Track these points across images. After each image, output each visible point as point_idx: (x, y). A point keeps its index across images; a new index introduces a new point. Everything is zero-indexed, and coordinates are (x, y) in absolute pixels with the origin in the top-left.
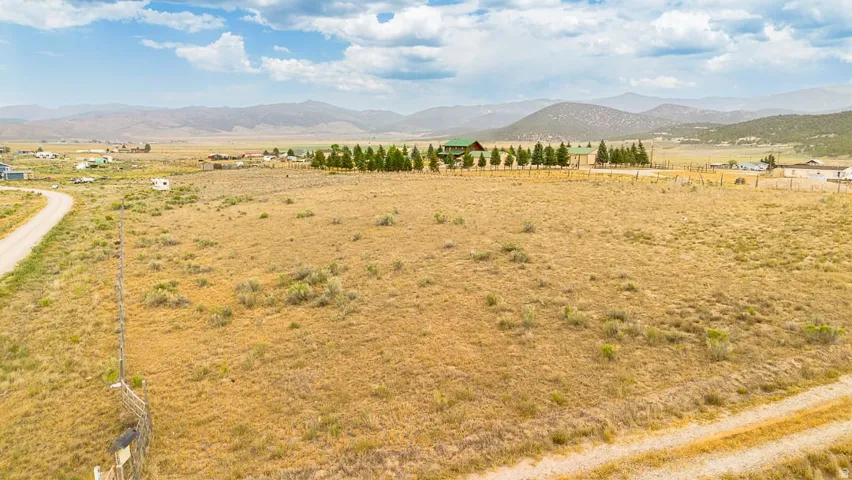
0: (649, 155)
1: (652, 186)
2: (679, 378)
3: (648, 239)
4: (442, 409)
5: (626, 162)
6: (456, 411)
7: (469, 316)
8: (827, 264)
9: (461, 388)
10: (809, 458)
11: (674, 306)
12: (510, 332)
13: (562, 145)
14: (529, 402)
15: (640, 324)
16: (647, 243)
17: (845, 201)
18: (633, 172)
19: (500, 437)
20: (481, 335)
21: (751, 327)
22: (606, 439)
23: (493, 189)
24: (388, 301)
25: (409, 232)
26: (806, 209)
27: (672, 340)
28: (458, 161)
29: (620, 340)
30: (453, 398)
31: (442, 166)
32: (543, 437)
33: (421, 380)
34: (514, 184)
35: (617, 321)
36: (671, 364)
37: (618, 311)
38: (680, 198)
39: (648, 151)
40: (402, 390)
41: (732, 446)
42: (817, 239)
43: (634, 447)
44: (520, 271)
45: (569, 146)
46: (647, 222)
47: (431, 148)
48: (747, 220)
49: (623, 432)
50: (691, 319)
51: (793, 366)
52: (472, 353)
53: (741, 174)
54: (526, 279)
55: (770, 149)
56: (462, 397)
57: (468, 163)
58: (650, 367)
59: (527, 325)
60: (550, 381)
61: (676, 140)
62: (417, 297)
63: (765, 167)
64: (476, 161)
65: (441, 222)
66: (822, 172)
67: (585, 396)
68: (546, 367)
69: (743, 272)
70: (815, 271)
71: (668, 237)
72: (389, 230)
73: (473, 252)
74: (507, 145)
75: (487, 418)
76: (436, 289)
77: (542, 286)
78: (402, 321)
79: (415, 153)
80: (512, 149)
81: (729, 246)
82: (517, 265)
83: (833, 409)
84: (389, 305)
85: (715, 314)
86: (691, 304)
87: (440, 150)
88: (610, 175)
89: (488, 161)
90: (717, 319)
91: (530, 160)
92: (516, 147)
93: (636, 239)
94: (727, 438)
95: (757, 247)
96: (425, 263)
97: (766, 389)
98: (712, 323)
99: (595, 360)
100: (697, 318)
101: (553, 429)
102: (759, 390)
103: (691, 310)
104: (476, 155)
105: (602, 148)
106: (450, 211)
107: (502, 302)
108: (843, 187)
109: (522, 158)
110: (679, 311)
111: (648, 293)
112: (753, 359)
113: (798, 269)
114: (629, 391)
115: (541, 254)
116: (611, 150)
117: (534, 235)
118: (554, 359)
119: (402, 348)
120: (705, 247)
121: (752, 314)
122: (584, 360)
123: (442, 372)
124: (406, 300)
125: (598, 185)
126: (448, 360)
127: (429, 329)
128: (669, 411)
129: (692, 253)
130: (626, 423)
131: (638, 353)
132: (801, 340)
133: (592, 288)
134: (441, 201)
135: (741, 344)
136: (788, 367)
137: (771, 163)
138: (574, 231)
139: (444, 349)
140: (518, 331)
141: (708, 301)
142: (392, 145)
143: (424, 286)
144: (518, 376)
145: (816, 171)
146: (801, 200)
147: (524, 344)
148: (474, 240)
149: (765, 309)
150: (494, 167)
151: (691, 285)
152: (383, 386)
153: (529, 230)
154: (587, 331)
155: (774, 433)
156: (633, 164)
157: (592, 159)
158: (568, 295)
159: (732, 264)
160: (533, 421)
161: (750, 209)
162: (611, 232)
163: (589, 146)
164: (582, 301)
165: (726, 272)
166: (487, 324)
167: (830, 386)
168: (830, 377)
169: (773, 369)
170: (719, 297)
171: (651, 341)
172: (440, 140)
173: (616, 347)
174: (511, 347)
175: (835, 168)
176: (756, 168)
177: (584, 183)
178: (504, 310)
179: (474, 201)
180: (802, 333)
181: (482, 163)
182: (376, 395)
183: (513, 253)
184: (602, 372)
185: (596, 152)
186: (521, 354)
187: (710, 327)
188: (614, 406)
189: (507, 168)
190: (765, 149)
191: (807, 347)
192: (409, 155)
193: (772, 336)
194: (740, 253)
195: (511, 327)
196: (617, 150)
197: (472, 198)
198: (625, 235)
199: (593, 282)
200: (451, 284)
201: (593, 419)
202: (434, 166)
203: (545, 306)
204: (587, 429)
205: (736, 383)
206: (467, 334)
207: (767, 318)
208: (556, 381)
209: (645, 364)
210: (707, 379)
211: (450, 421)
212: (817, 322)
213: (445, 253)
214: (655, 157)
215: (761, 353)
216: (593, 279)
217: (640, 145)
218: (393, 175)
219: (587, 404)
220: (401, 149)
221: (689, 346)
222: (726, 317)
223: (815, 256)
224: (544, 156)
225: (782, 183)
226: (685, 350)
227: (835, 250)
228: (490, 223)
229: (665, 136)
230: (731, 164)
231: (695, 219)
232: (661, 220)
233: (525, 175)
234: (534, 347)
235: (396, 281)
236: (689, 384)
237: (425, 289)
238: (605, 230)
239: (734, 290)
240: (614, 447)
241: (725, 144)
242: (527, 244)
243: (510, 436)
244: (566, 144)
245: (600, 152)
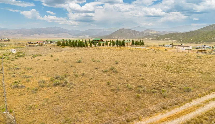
0: (144, 43)
1: (145, 51)
2: (156, 103)
3: (146, 66)
4: (98, 114)
5: (139, 45)
6: (101, 115)
7: (103, 88)
8: (187, 71)
9: (102, 108)
10: (187, 122)
11: (153, 83)
12: (114, 92)
13: (123, 40)
14: (120, 111)
15: (146, 88)
16: (145, 67)
17: (190, 55)
18: (141, 47)
19: (113, 121)
20: (107, 93)
21: (171, 88)
22: (140, 120)
23: (107, 52)
24: (81, 84)
25: (86, 65)
26: (181, 57)
27: (153, 92)
28: (97, 44)
29: (141, 93)
30: (101, 111)
31: (93, 46)
32: (124, 120)
33: (92, 106)
34: (112, 51)
35: (140, 88)
36: (154, 99)
37: (139, 85)
38: (153, 54)
39: (144, 42)
40: (87, 109)
41: (169, 120)
42: (184, 65)
43: (146, 122)
44: (115, 75)
45: (125, 40)
46: (145, 61)
47: (90, 41)
48: (169, 60)
49: (143, 118)
50: (157, 86)
51: (182, 98)
52: (104, 98)
53: (166, 48)
54: (117, 77)
55: (172, 41)
56: (103, 111)
57: (100, 45)
58: (149, 100)
59: (118, 90)
60: (125, 105)
61: (150, 39)
62: (89, 83)
63: (171, 46)
64: (102, 44)
65: (94, 62)
66: (184, 47)
67: (134, 108)
68: (123, 101)
69: (168, 74)
70: (185, 73)
71: (151, 65)
72: (80, 64)
73: (103, 70)
74: (109, 40)
75: (110, 116)
76: (94, 80)
77: (121, 79)
78: (85, 90)
79: (86, 42)
80: (111, 41)
81: (165, 67)
82: (114, 73)
83: (191, 109)
84: (82, 86)
85: (163, 85)
86: (157, 82)
87: (92, 41)
88: (135, 48)
89: (105, 44)
90: (164, 86)
91: (115, 44)
92: (112, 41)
93: (143, 66)
94: (168, 118)
95: (171, 67)
96: (90, 73)
97: (176, 104)
98: (162, 87)
99: (136, 99)
100: (159, 87)
101: (126, 118)
102: (174, 105)
103: (157, 84)
104: (101, 42)
105: (133, 41)
106: (96, 58)
107: (111, 84)
108: (189, 51)
109: (114, 44)
110: (154, 85)
111: (147, 80)
112: (172, 97)
113: (181, 73)
114: (144, 106)
115: (120, 70)
116: (135, 42)
117: (118, 65)
118: (125, 99)
119: (86, 98)
120: (159, 67)
121: (171, 85)
122: (133, 99)
123: (97, 104)
124: (86, 84)
125: (133, 51)
126: (98, 101)
127: (93, 92)
128: (154, 111)
129: (156, 69)
130: (144, 115)
131: (146, 96)
132: (183, 91)
133: (133, 79)
134: (94, 56)
135: (169, 93)
136: (180, 98)
137: (173, 45)
138: (128, 64)
139: (97, 97)
140: (116, 91)
141: (161, 82)
142: (79, 40)
143: (91, 80)
144: (117, 104)
145: (182, 47)
146: (180, 55)
147: (118, 95)
148: (103, 66)
149: (174, 84)
150: (106, 46)
151: (157, 78)
152: (82, 109)
153: (117, 64)
154: (133, 91)
155: (179, 116)
156: (141, 45)
157: (131, 44)
158: (128, 81)
159: (166, 72)
160: (122, 116)
161: (169, 57)
162: (137, 64)
163: (130, 40)
164: (131, 83)
165: (165, 74)
166: (108, 90)
167: (190, 103)
168: (190, 101)
169: (177, 99)
170: (164, 81)
171: (148, 93)
172: (92, 38)
173: (140, 95)
174: (114, 96)
175: (187, 46)
176: (169, 46)
177: (129, 50)
178: (112, 86)
179: (102, 56)
180: (183, 90)
181: (103, 45)
182: (80, 111)
183: (113, 70)
184: (138, 102)
185: (131, 42)
186: (117, 98)
187: (162, 88)
188: (141, 111)
189: (110, 46)
190: (171, 42)
191: (184, 93)
192: (84, 42)
193: (176, 90)
194: (168, 69)
195: (114, 90)
196: (136, 42)
197: (102, 55)
198: (140, 64)
199: (133, 77)
200: (98, 79)
201: (136, 115)
202: (91, 46)
203: (122, 84)
204: (135, 118)
205: (169, 103)
206: (103, 93)
207: (175, 86)
208: (126, 105)
209: (148, 99)
210: (162, 103)
211: (100, 118)
212: (186, 86)
213: (96, 70)
214: (146, 43)
215: (174, 95)
216: (133, 76)
217: (142, 40)
218: (80, 48)
219: (134, 111)
220: (82, 41)
221: (158, 94)
222: (166, 86)
223: (184, 69)
224: (119, 43)
225: (176, 50)
226: (157, 95)
227: (189, 68)
228: (107, 62)
229: (147, 38)
230: (164, 45)
231: (157, 60)
232: (148, 60)
233: (114, 48)
234: (120, 96)
235: (83, 79)
236: (158, 104)
237: (91, 81)
238: (135, 63)
239: (167, 79)
240: (142, 122)
241: (162, 40)
242: (116, 67)
243: (116, 121)
244: (124, 40)
245: (132, 42)
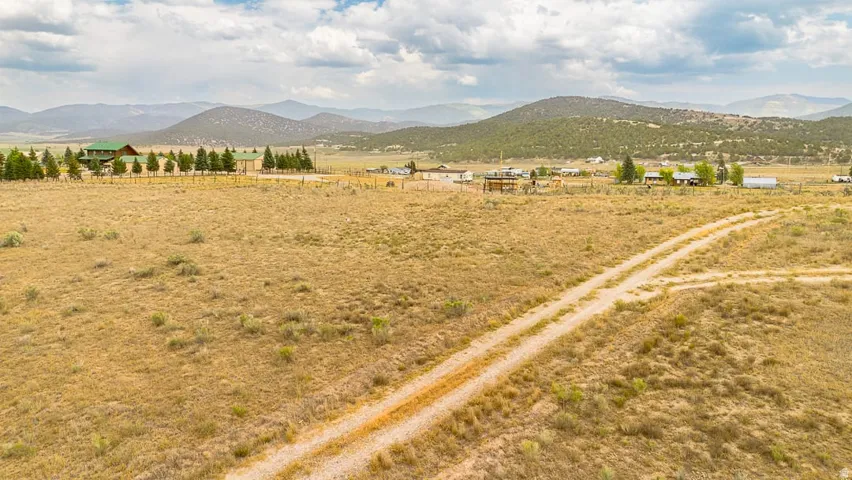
0: (313, 161)
1: (317, 190)
2: (351, 367)
3: (316, 241)
4: (103, 453)
5: (292, 167)
6: (120, 452)
7: (132, 341)
8: (457, 250)
9: (126, 424)
10: (454, 414)
11: (343, 301)
12: (182, 352)
13: (227, 150)
14: (208, 421)
15: (317, 323)
16: (316, 245)
17: (466, 198)
18: (298, 177)
19: (176, 466)
20: (149, 360)
21: (406, 311)
22: (288, 441)
23: (152, 198)
24: (21, 339)
25: (45, 253)
26: (439, 206)
27: (343, 333)
28: (106, 167)
29: (296, 340)
30: (117, 437)
31: (86, 172)
32: (224, 454)
33: (74, 425)
34: (177, 192)
35: (293, 322)
36: (344, 355)
37: (291, 311)
38: (343, 200)
39: (311, 157)
40: (45, 442)
41: (397, 419)
42: (449, 231)
43: (315, 441)
44: (190, 285)
45: (234, 151)
46: (315, 225)
47: (69, 153)
48: (397, 217)
49: (303, 430)
50: (359, 310)
51: (439, 339)
52: (138, 382)
53: (391, 178)
54: (198, 293)
55: (409, 156)
56: (126, 434)
57: (119, 169)
58: (325, 361)
59: (201, 341)
60: (229, 395)
61: (336, 147)
62: (62, 329)
63: (409, 171)
64: (129, 167)
65: (89, 237)
66: (450, 175)
67: (265, 402)
68: (224, 381)
69: (397, 263)
70: (449, 257)
71: (335, 237)
72: (17, 251)
73: (132, 269)
74: (166, 150)
75: (160, 449)
76: (87, 316)
77: (215, 297)
78: (42, 360)
79: (47, 157)
80: (171, 153)
81: (385, 242)
82: (187, 279)
83: (468, 369)
84: (22, 344)
85: (377, 303)
86: (358, 297)
87: (81, 154)
88: (278, 180)
89: (144, 167)
90: (379, 308)
91: (193, 166)
92: (176, 152)
93: (306, 241)
94: (392, 412)
95: (406, 241)
96: (69, 288)
97: (420, 362)
98: (375, 311)
99: (275, 365)
100: (362, 309)
101: (235, 443)
102: (414, 366)
103: (358, 303)
104: (128, 161)
105: (268, 154)
106: (101, 224)
107: (170, 321)
108: (464, 187)
109: (185, 163)
110: (347, 305)
111: (320, 291)
112: (409, 339)
113: (437, 257)
114: (307, 388)
115: (211, 264)
116: (277, 156)
117: (202, 245)
118: (232, 372)
119: (44, 393)
120: (366, 245)
121: (406, 299)
122: (263, 366)
123: (101, 410)
124: (46, 335)
125: (266, 190)
126: (108, 396)
127: (81, 363)
128: (344, 400)
129: (355, 250)
130: (306, 420)
131: (314, 350)
132: (443, 316)
133: (267, 294)
134: (87, 213)
135: (399, 327)
136: (434, 340)
137: (413, 168)
138: (246, 238)
139: (102, 384)
140: (191, 348)
141: (372, 293)
142: (13, 148)
143: (70, 315)
144: (194, 397)
145: (444, 175)
146: (435, 200)
147: (199, 361)
148: (133, 255)
149: (416, 294)
150: (152, 174)
151: (357, 280)
152: (21, 442)
153: (197, 240)
154: (264, 337)
155: (428, 400)
156: (299, 169)
157: (259, 164)
158: (244, 303)
159: (389, 257)
160: (213, 440)
161: (399, 209)
162: (282, 237)
163: (255, 152)
164: (258, 307)
165: (384, 265)
166: (154, 347)
167: (465, 351)
168: (465, 343)
169: (424, 344)
170: (380, 288)
171: (326, 336)
172: (80, 142)
173: (294, 348)
174: (184, 367)
175: (459, 172)
176: (402, 172)
177: (253, 189)
178: (174, 329)
179: (130, 212)
180: (442, 311)
181: (137, 169)
182: (10, 456)
183: (180, 266)
184: (282, 375)
185: (262, 157)
186: (196, 372)
187: (373, 315)
188: (294, 406)
189: (168, 174)
190: (407, 157)
191: (447, 321)
192: (40, 160)
193: (421, 315)
194: (394, 248)
195: (182, 345)
196: (282, 156)
197: (128, 208)
198: (295, 238)
199: (267, 288)
200: (107, 308)
201: (274, 423)
202: (74, 172)
203: (220, 317)
204: (270, 435)
205: (397, 362)
206: (130, 362)
207: (417, 301)
208: (236, 393)
209: (321, 359)
210: (373, 364)
211: (115, 464)
212: (452, 299)
213: (96, 274)
214: (319, 161)
215: (413, 332)
216: (267, 284)
217: (304, 151)
218: (19, 185)
219: (268, 410)
220: (27, 154)
221: (357, 336)
222: (386, 305)
223: (448, 245)
224: (209, 162)
225: (421, 185)
226: (354, 340)
227: (462, 239)
228: (152, 235)
229: (325, 143)
230: (383, 169)
231: (357, 220)
232: (327, 222)
233: (188, 181)
234: (210, 363)
235: (30, 313)
236: (361, 370)
237: (71, 318)
238: (275, 235)
239: (391, 280)
240: (296, 446)
241: (376, 151)
242: (195, 255)
243: (188, 462)
244: (230, 149)
245: (266, 158)
